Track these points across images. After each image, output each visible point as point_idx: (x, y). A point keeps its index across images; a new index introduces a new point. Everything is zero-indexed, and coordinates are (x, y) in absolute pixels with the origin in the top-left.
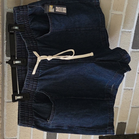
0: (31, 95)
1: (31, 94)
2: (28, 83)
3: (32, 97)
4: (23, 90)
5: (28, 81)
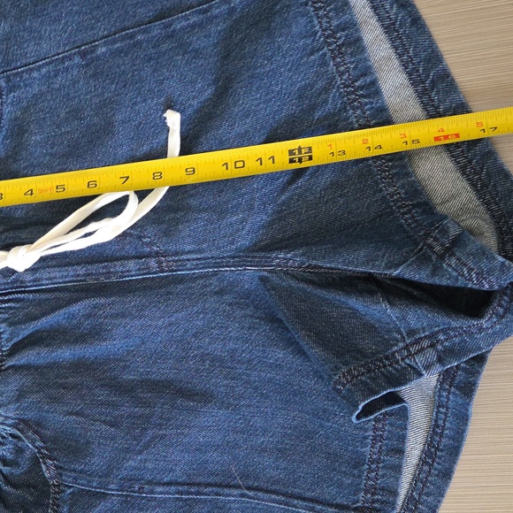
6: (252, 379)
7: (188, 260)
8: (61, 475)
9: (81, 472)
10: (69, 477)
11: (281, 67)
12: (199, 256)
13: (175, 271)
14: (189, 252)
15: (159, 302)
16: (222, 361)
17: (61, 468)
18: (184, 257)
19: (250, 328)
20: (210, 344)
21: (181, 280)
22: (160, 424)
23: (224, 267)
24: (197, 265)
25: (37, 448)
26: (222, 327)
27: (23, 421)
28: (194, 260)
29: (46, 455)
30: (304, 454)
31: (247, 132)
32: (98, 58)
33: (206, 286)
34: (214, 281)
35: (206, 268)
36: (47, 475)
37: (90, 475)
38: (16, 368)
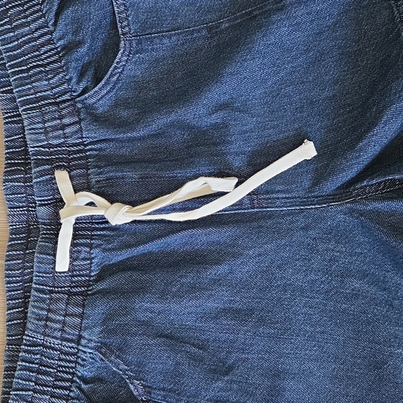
0: (63, 372)
1: (65, 367)
2: (42, 309)
3: (67, 380)
4: (25, 345)
5: (43, 301)
6: (327, 308)
7: (278, 198)
8: (150, 393)
9: (170, 391)
10: (158, 395)
11: (366, 48)
12: (287, 196)
13: (266, 208)
14: (279, 191)
15: (252, 234)
16: (302, 290)
17: (149, 387)
18: (275, 196)
19: (330, 260)
20: (293, 274)
21: (270, 216)
22: (242, 349)
23: (309, 205)
24: (285, 203)
25: (121, 370)
26: (305, 259)
27: (105, 344)
28: (283, 198)
29: (131, 376)
30: (373, 383)
31: (334, 96)
32: (221, 31)
33: (292, 222)
34: (300, 218)
35: (293, 206)
36: (135, 393)
37: (178, 394)
38: (104, 293)
